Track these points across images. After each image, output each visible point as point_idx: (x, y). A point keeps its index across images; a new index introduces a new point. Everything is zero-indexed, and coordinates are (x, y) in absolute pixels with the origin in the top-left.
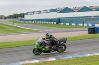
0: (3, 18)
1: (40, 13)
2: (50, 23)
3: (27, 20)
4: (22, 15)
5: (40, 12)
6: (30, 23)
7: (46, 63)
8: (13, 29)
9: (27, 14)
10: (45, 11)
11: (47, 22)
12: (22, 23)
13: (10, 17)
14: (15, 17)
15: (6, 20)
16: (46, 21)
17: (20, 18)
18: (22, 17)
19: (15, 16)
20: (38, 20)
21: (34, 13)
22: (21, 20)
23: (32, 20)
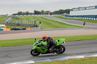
0: (49, 13)
1: (85, 9)
2: (95, 19)
3: (72, 16)
4: (68, 11)
5: (85, 8)
6: (75, 19)
7: (91, 58)
8: (58, 25)
9: (72, 10)
10: (90, 8)
11: (92, 19)
12: (67, 19)
13: (56, 13)
14: (61, 13)
16: (91, 18)
17: (65, 14)
18: (67, 13)
19: (61, 12)
20: (83, 16)
21: (79, 9)
22: (66, 16)
23: (77, 16)
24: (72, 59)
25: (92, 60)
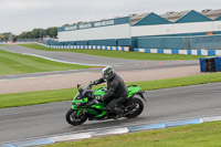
0: (11, 38)
1: (93, 27)
2: (114, 48)
3: (64, 44)
4: (53, 32)
5: (93, 25)
6: (70, 50)
7: (106, 138)
8: (32, 64)
9: (62, 29)
10: (104, 23)
11: (109, 48)
12: (53, 50)
13: (26, 36)
14: (38, 37)
15: (18, 43)
16: (106, 46)
17: (48, 38)
18: (51, 36)
19: (37, 35)
20: (88, 43)
21: (78, 26)
22: (49, 43)
23: (75, 43)
24: (63, 142)
25: (108, 143)
